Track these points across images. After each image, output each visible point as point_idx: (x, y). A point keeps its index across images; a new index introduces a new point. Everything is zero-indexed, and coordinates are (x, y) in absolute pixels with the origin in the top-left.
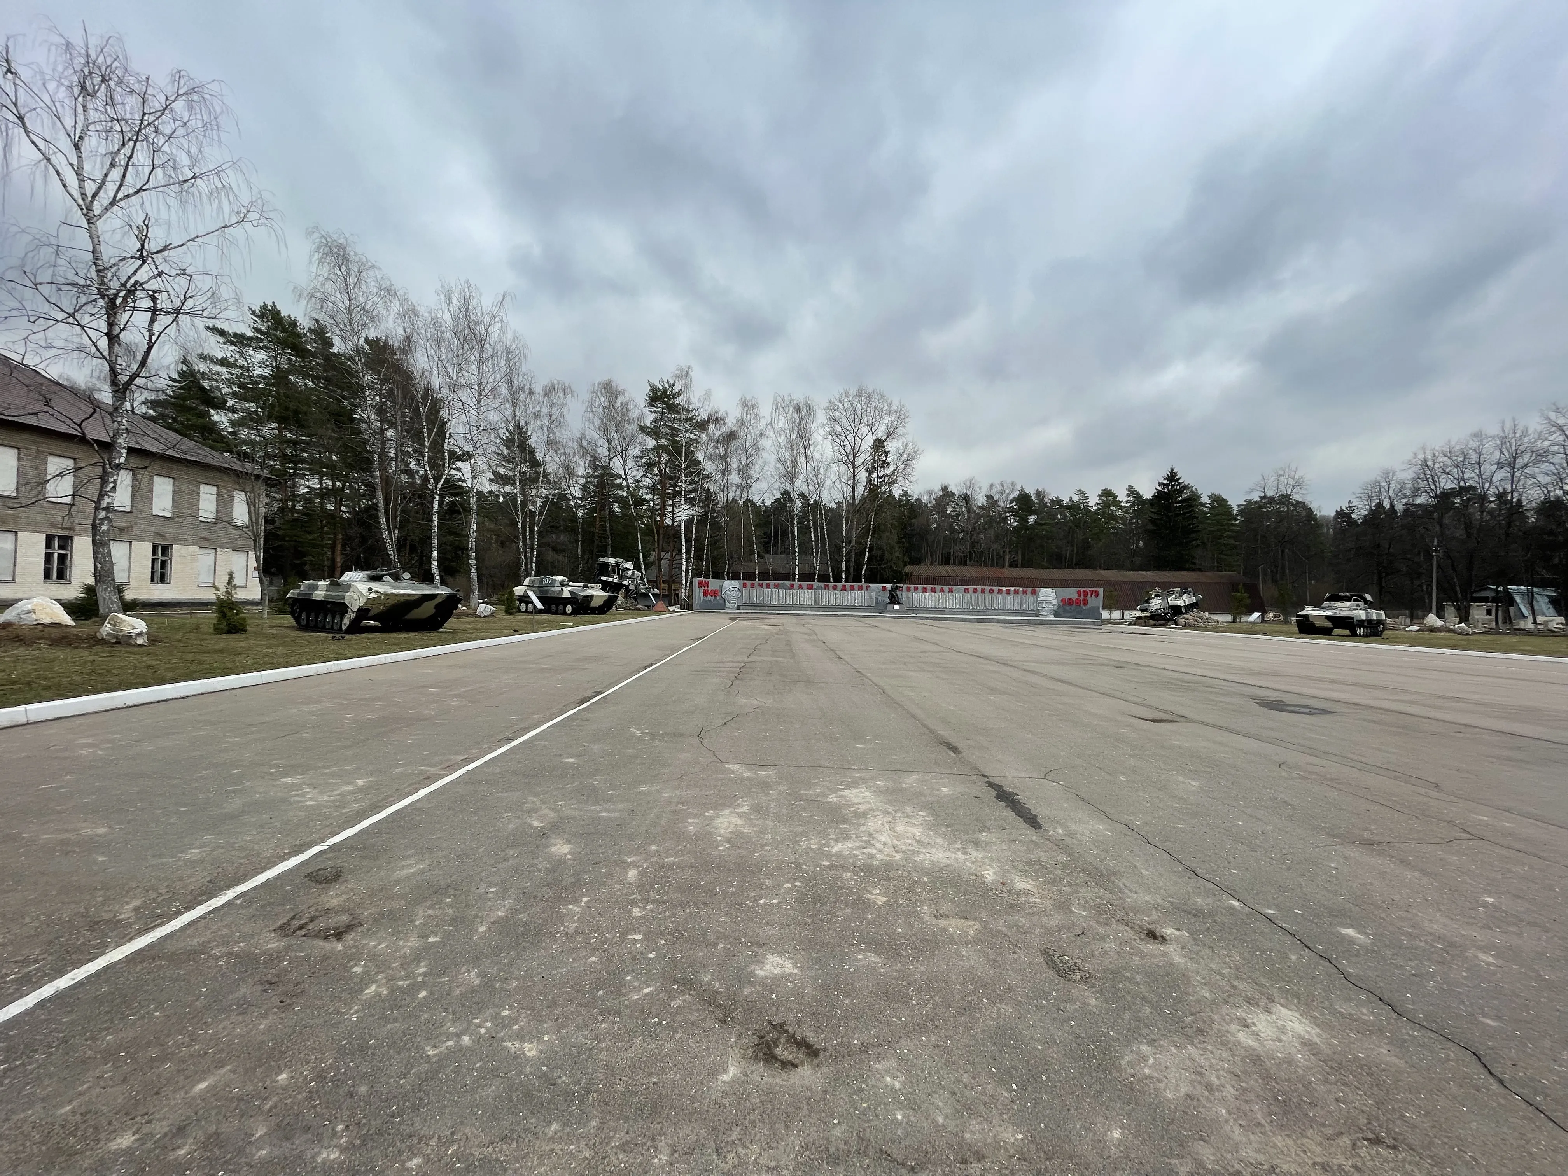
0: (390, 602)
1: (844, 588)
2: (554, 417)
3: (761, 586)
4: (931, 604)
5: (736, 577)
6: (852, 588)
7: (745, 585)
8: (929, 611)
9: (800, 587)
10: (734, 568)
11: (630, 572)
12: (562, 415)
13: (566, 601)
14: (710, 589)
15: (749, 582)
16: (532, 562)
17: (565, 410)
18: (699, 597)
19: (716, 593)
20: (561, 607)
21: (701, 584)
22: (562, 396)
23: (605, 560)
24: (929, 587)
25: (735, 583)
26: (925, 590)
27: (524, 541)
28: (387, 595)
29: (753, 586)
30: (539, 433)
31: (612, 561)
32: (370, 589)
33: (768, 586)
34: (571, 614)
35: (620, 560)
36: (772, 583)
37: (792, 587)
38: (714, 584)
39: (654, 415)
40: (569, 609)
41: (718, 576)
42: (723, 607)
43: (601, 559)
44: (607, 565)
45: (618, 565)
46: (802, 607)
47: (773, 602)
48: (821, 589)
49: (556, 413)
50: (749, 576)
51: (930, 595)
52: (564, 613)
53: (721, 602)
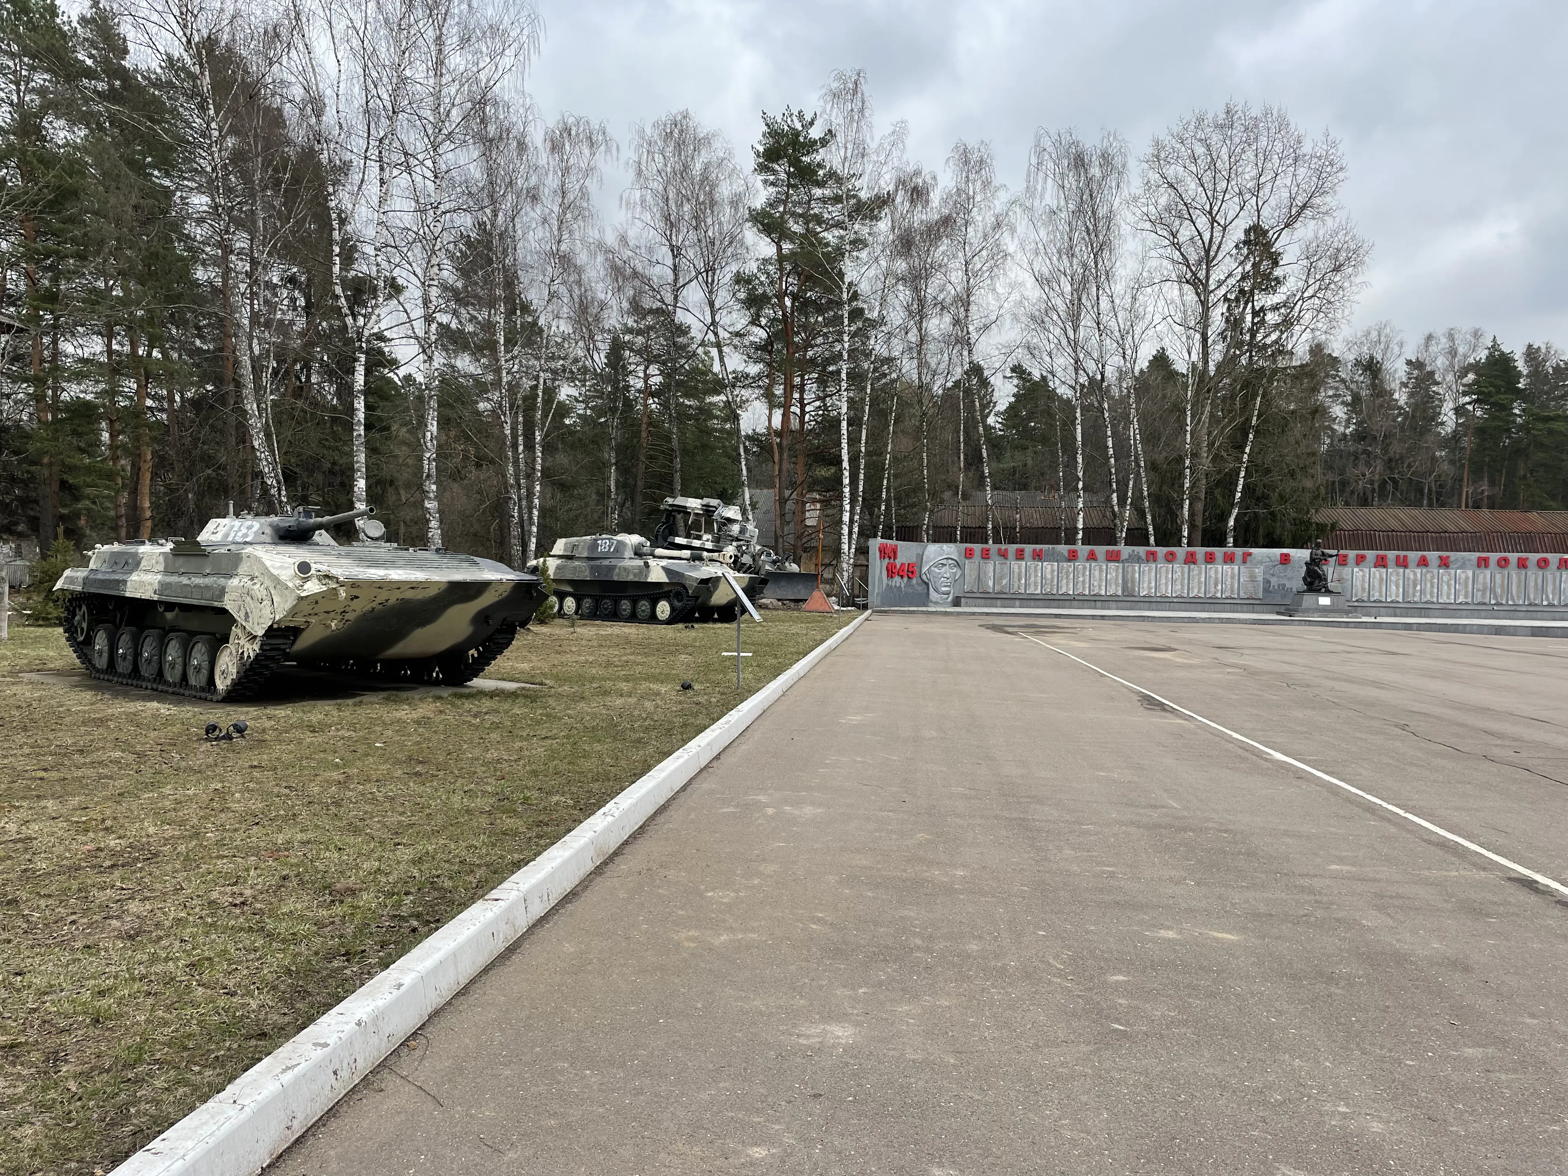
0: (360, 607)
1: (1191, 559)
2: (571, 197)
3: (1004, 555)
4: (1395, 593)
6: (1210, 559)
7: (969, 554)
8: (1394, 609)
9: (1092, 557)
10: (946, 517)
11: (735, 529)
13: (655, 592)
14: (898, 562)
15: (977, 547)
18: (880, 580)
19: (910, 571)
21: (883, 552)
22: (586, 151)
24: (1391, 555)
25: (950, 550)
26: (1381, 562)
28: (354, 584)
29: (986, 555)
31: (694, 504)
32: (304, 568)
33: (1020, 555)
35: (714, 502)
36: (1029, 548)
37: (1073, 556)
38: (906, 551)
39: (772, 189)
40: (663, 609)
43: (670, 500)
44: (683, 510)
45: (708, 511)
46: (1095, 600)
47: (1031, 590)
48: (1139, 560)
50: (975, 534)
51: (1394, 573)
52: (653, 619)
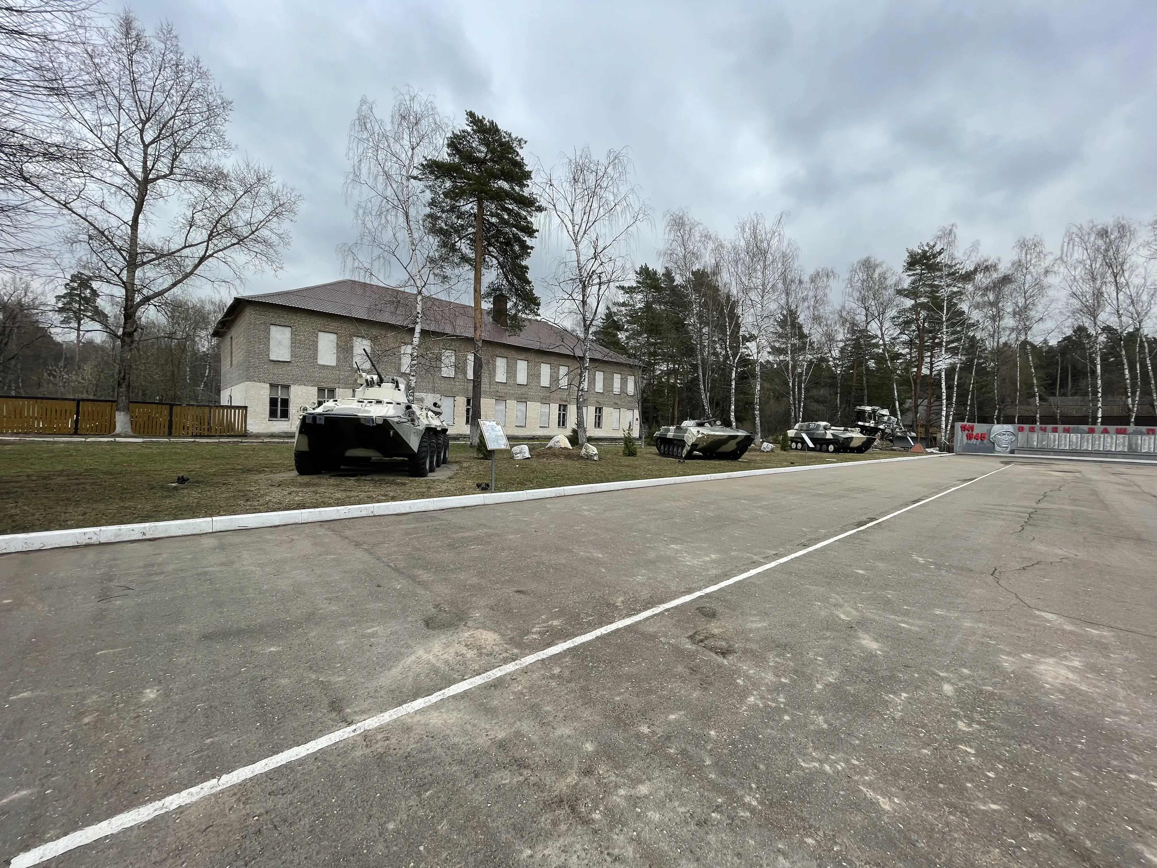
0: (710, 440)
3: (1044, 430)
5: (1008, 420)
7: (1021, 430)
9: (1105, 431)
10: (1009, 411)
11: (886, 418)
12: (825, 295)
13: (829, 442)
14: (974, 433)
15: (1026, 426)
16: (799, 411)
17: (827, 291)
18: (962, 440)
19: (982, 437)
20: (824, 446)
21: (963, 428)
22: (825, 279)
23: (862, 408)
25: (1009, 427)
27: (794, 396)
28: (708, 435)
29: (1032, 430)
30: (806, 313)
31: (868, 408)
32: (698, 432)
33: (1055, 430)
34: (832, 452)
35: (877, 408)
36: (1060, 427)
37: (1092, 431)
38: (979, 428)
39: (913, 277)
40: (831, 448)
41: (986, 419)
42: (993, 450)
43: (858, 407)
44: (864, 411)
45: (874, 411)
46: (1107, 453)
47: (1062, 447)
48: (1141, 433)
49: (820, 293)
50: (1027, 420)
52: (827, 451)
53: (990, 445)
